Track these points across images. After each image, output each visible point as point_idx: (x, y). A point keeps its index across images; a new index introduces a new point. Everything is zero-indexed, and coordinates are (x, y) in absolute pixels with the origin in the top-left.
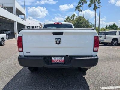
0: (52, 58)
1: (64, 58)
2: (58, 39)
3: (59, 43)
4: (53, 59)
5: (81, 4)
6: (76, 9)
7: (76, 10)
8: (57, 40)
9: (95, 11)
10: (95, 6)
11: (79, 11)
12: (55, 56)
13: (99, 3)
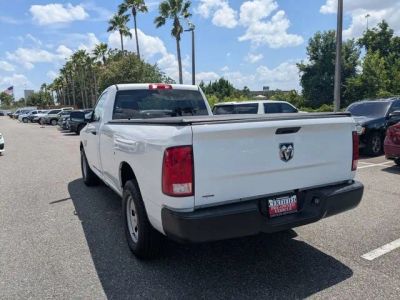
0: (270, 201)
1: (295, 197)
2: (287, 145)
3: (290, 157)
4: (271, 204)
5: (129, 11)
6: (112, 25)
7: (111, 29)
8: (284, 148)
9: (178, 39)
10: (176, 23)
11: (121, 33)
12: (275, 197)
13: (186, 16)
